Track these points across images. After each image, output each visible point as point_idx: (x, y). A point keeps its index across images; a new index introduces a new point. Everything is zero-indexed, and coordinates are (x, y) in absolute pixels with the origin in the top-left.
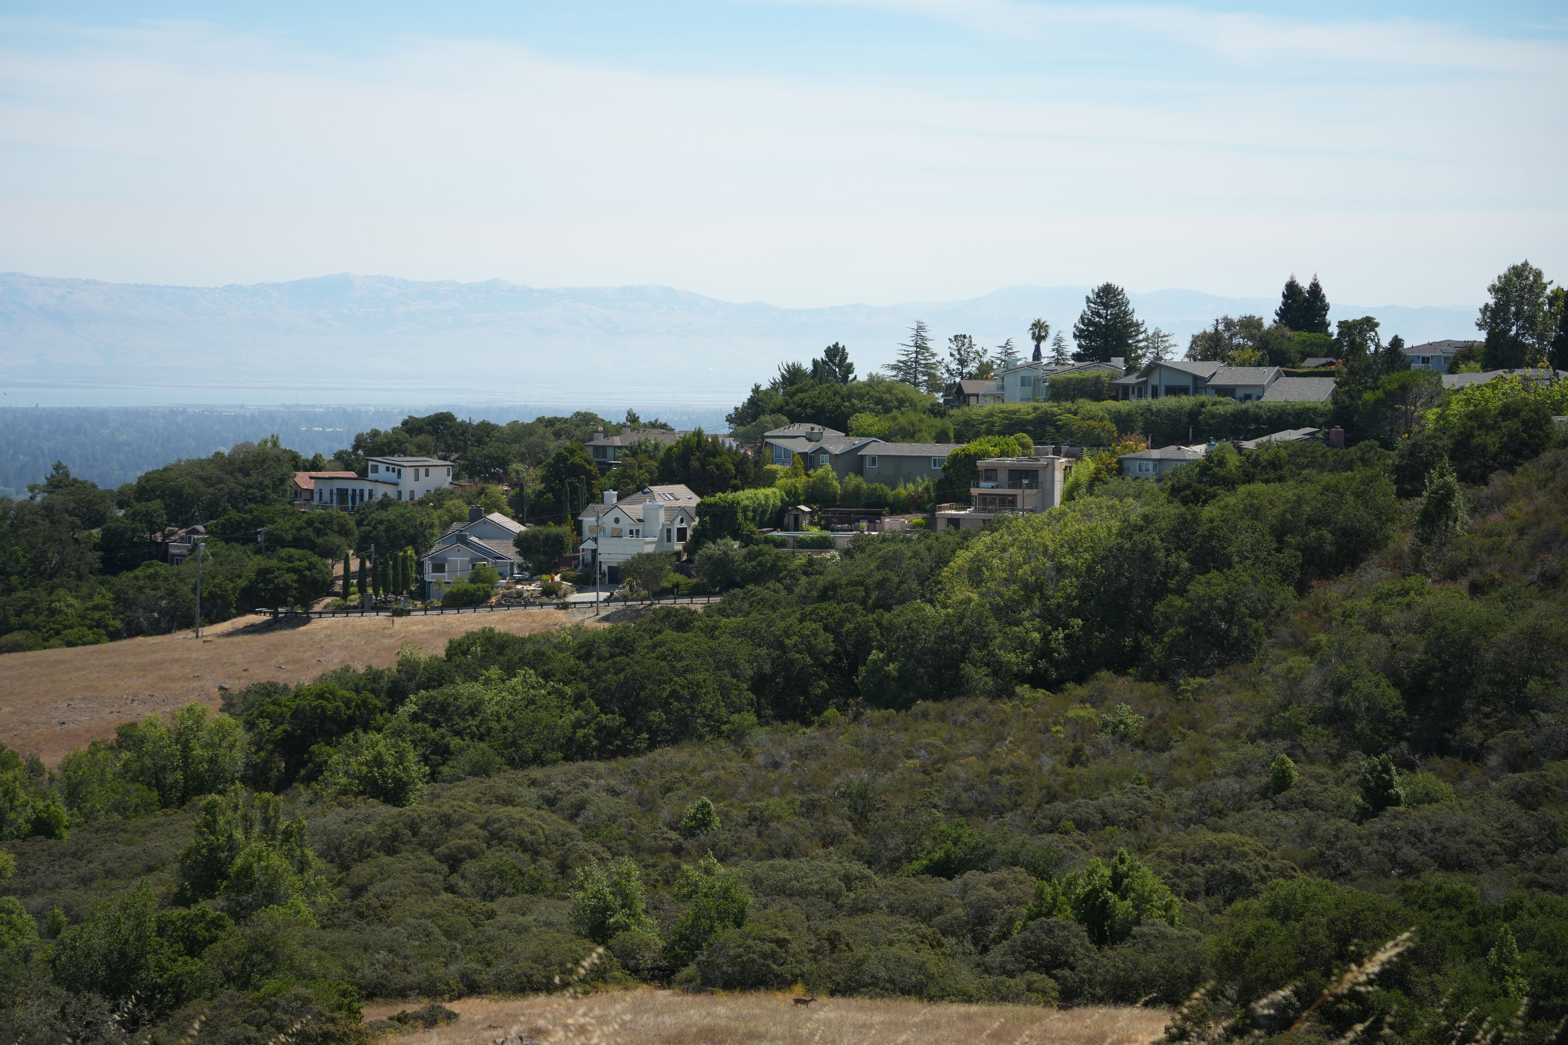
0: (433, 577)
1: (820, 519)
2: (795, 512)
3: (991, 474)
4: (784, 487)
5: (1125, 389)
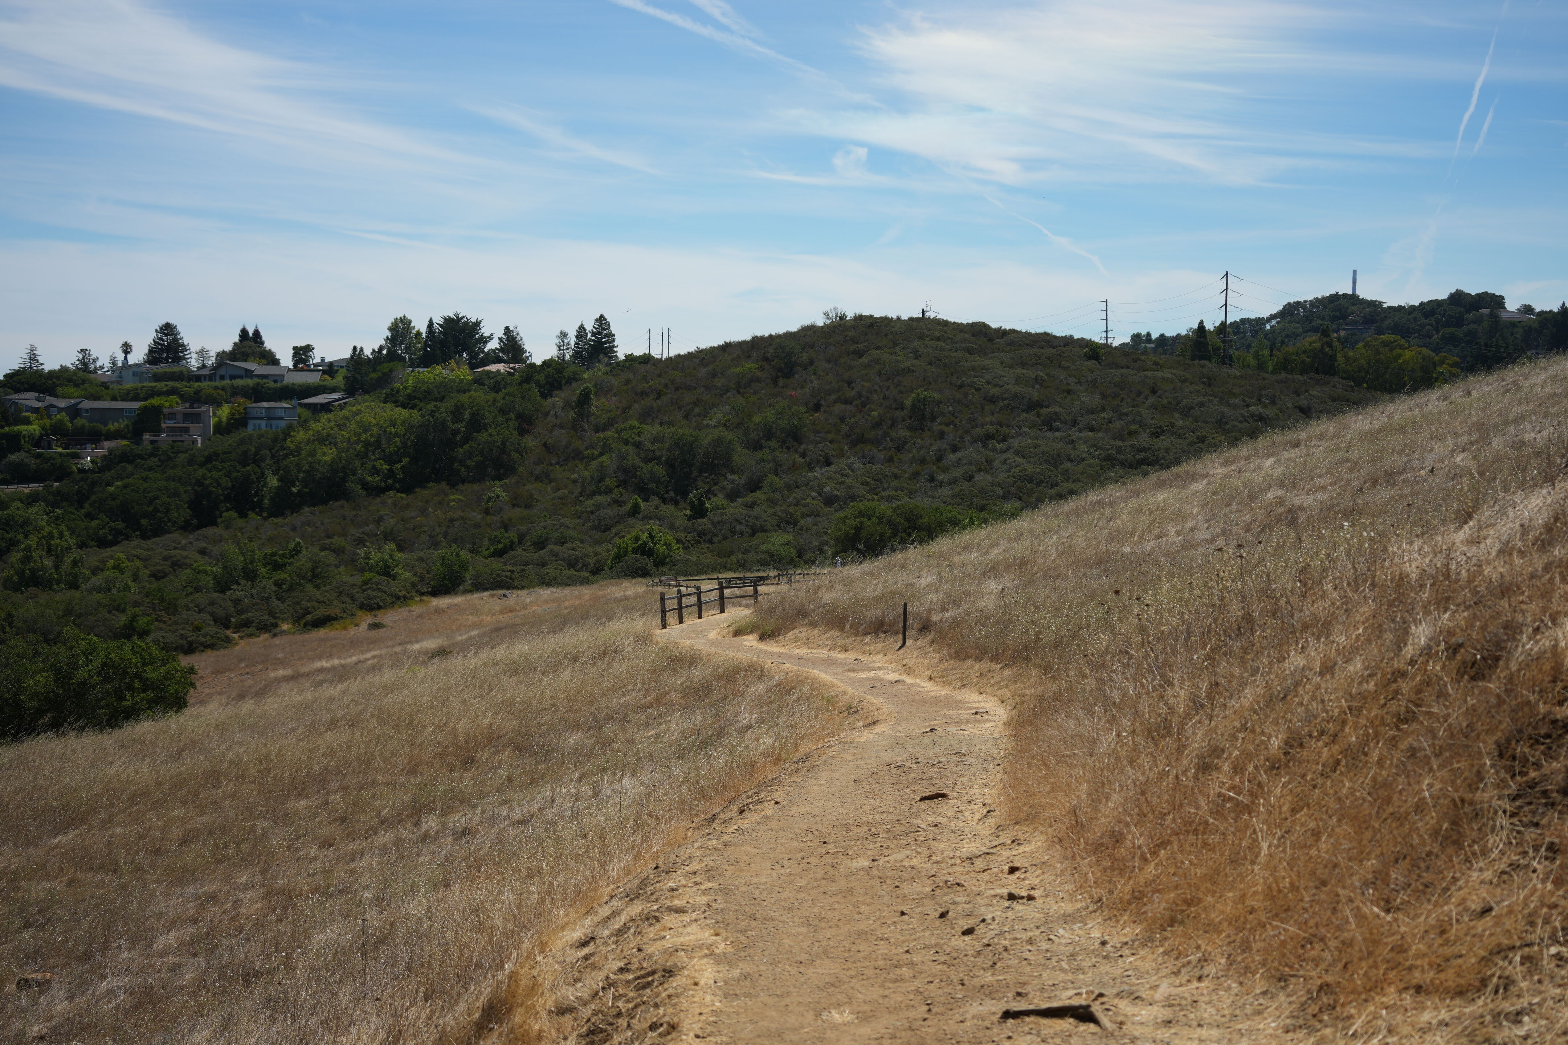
1: (62, 444)
2: (48, 439)
3: (172, 416)
4: (39, 425)
5: (198, 378)
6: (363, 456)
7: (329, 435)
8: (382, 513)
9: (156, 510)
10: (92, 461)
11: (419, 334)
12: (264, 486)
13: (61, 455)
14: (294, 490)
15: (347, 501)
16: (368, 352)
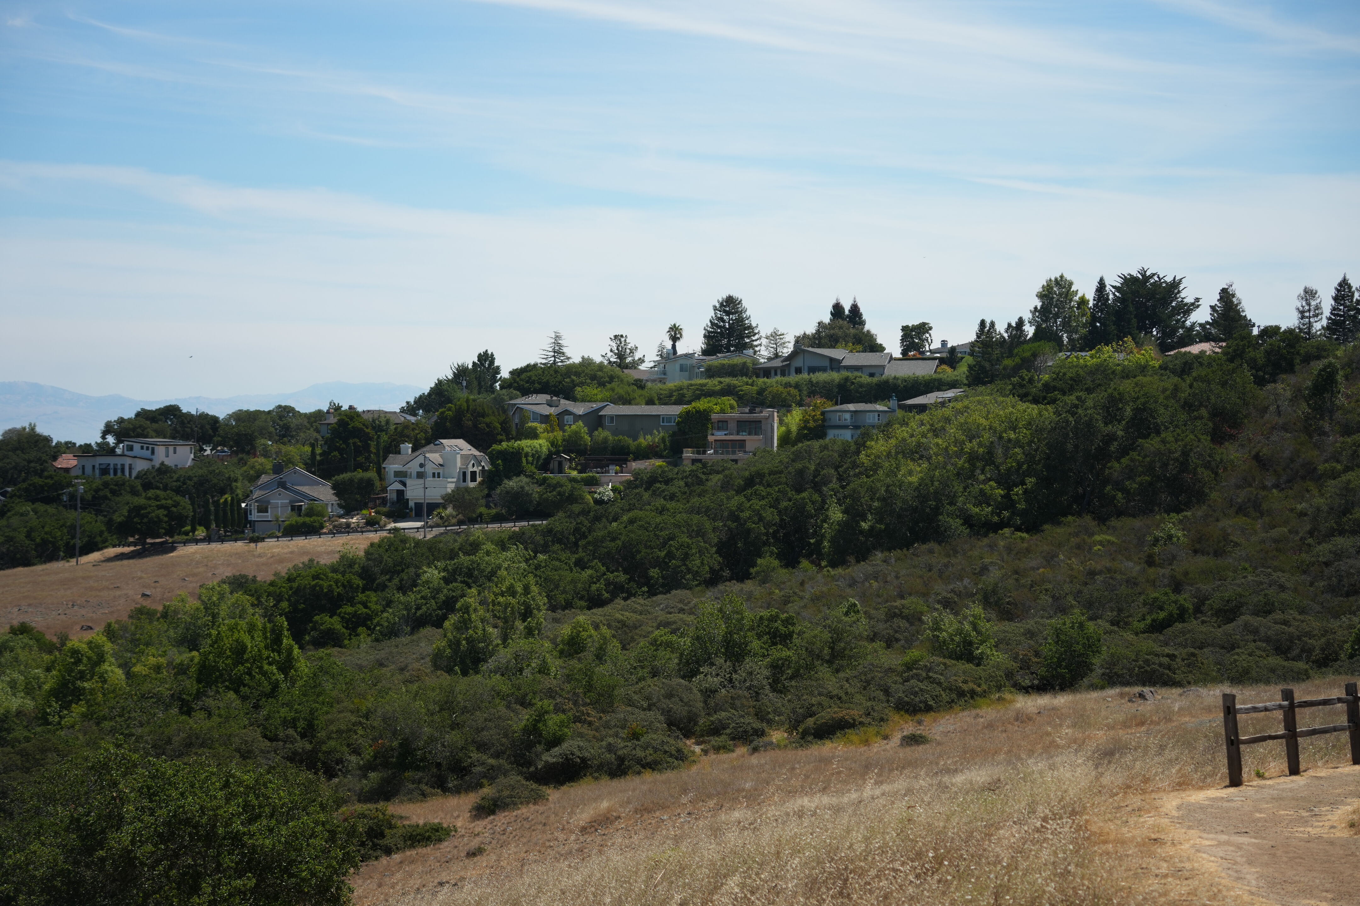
0: (258, 517)
1: (577, 465)
2: (559, 459)
3: (722, 425)
4: (548, 439)
5: (767, 372)
6: (966, 476)
7: (919, 444)
8: (987, 560)
9: (670, 555)
10: (614, 490)
11: (1083, 301)
12: (824, 521)
13: (573, 480)
14: (865, 525)
15: (940, 543)
16: (1001, 328)
